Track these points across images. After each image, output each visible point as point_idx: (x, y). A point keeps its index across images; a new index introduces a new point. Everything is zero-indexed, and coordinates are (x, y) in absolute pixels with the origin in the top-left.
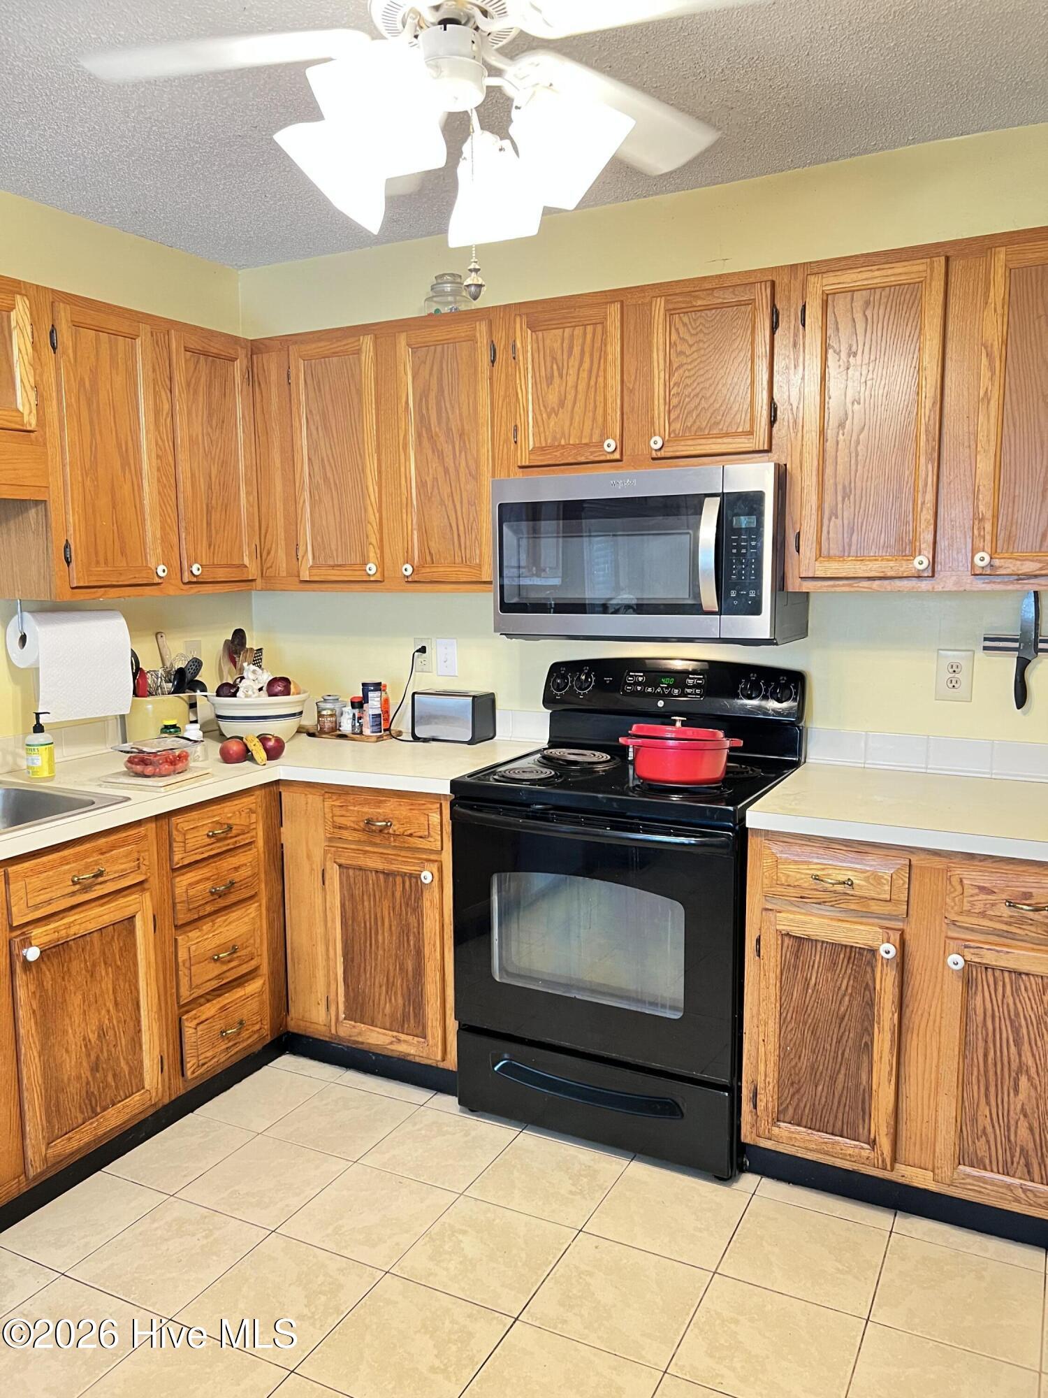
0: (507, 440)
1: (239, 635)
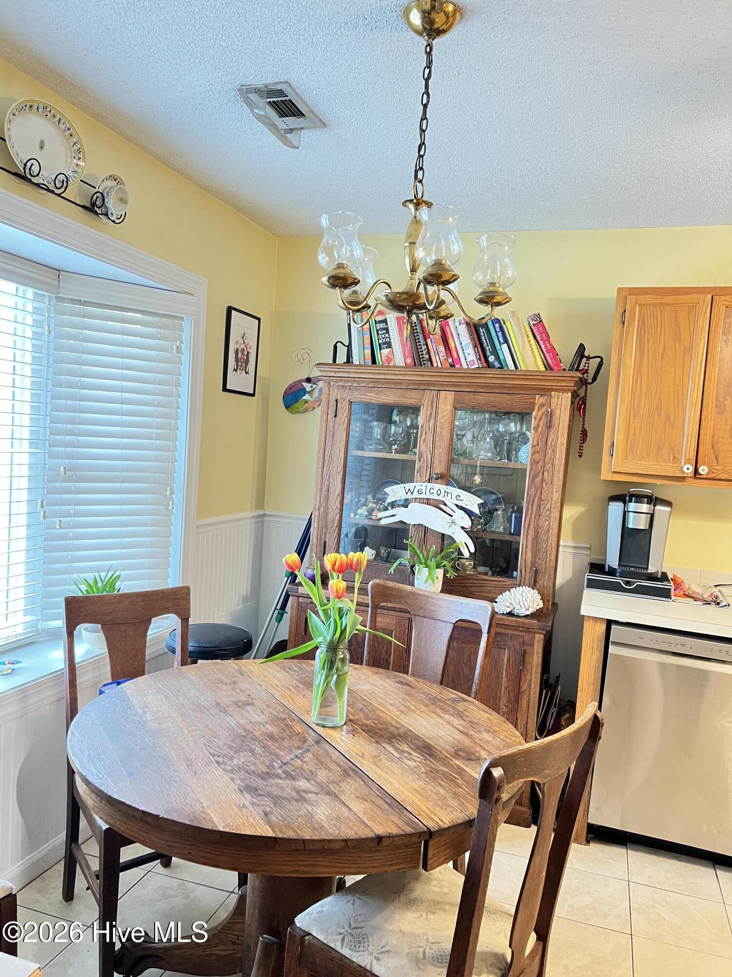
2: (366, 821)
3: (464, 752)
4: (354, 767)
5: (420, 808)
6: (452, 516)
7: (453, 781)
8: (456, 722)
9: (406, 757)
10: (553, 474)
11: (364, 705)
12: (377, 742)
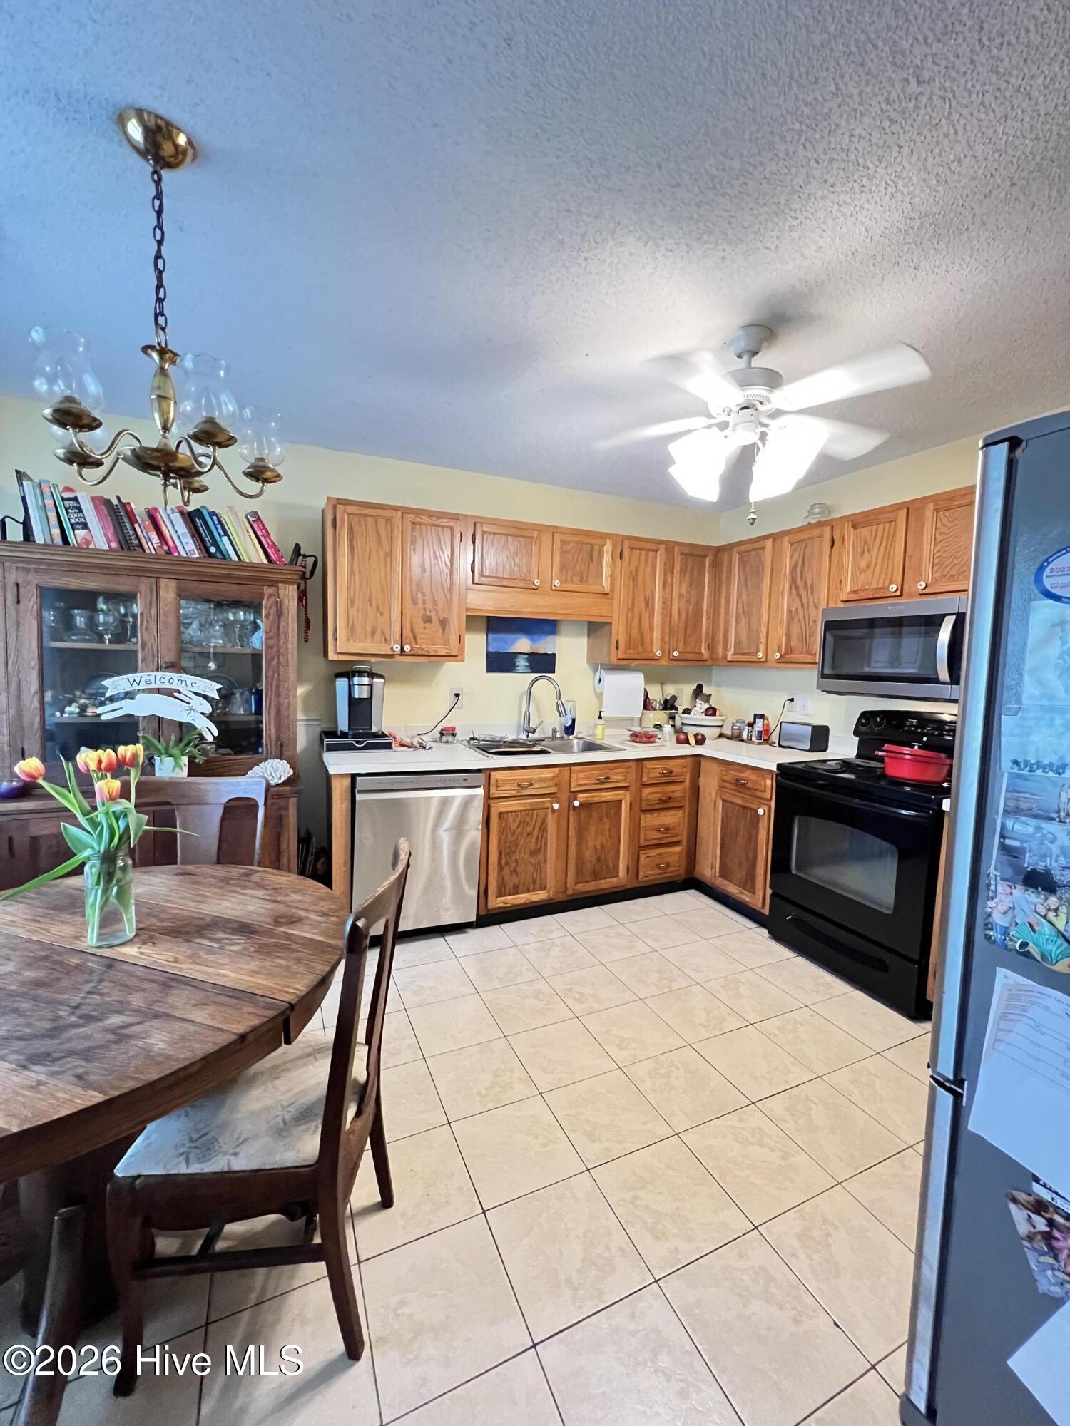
0: (836, 587)
1: (700, 687)
2: (220, 1026)
3: (283, 917)
4: (172, 976)
5: (270, 987)
6: (189, 703)
7: (287, 948)
8: (260, 893)
9: (227, 944)
10: (287, 658)
11: (149, 908)
12: (187, 941)
